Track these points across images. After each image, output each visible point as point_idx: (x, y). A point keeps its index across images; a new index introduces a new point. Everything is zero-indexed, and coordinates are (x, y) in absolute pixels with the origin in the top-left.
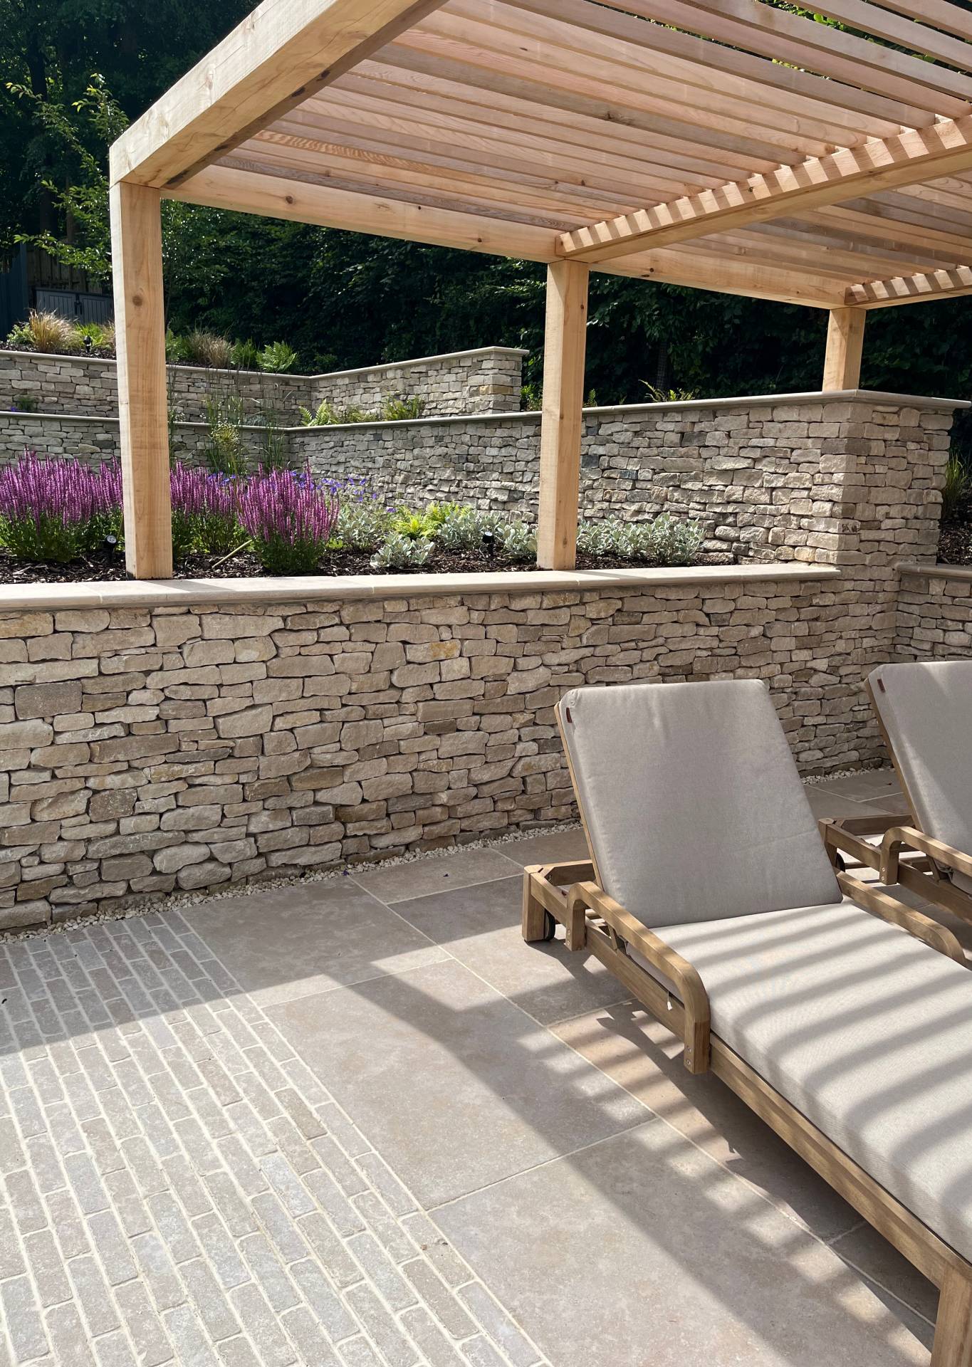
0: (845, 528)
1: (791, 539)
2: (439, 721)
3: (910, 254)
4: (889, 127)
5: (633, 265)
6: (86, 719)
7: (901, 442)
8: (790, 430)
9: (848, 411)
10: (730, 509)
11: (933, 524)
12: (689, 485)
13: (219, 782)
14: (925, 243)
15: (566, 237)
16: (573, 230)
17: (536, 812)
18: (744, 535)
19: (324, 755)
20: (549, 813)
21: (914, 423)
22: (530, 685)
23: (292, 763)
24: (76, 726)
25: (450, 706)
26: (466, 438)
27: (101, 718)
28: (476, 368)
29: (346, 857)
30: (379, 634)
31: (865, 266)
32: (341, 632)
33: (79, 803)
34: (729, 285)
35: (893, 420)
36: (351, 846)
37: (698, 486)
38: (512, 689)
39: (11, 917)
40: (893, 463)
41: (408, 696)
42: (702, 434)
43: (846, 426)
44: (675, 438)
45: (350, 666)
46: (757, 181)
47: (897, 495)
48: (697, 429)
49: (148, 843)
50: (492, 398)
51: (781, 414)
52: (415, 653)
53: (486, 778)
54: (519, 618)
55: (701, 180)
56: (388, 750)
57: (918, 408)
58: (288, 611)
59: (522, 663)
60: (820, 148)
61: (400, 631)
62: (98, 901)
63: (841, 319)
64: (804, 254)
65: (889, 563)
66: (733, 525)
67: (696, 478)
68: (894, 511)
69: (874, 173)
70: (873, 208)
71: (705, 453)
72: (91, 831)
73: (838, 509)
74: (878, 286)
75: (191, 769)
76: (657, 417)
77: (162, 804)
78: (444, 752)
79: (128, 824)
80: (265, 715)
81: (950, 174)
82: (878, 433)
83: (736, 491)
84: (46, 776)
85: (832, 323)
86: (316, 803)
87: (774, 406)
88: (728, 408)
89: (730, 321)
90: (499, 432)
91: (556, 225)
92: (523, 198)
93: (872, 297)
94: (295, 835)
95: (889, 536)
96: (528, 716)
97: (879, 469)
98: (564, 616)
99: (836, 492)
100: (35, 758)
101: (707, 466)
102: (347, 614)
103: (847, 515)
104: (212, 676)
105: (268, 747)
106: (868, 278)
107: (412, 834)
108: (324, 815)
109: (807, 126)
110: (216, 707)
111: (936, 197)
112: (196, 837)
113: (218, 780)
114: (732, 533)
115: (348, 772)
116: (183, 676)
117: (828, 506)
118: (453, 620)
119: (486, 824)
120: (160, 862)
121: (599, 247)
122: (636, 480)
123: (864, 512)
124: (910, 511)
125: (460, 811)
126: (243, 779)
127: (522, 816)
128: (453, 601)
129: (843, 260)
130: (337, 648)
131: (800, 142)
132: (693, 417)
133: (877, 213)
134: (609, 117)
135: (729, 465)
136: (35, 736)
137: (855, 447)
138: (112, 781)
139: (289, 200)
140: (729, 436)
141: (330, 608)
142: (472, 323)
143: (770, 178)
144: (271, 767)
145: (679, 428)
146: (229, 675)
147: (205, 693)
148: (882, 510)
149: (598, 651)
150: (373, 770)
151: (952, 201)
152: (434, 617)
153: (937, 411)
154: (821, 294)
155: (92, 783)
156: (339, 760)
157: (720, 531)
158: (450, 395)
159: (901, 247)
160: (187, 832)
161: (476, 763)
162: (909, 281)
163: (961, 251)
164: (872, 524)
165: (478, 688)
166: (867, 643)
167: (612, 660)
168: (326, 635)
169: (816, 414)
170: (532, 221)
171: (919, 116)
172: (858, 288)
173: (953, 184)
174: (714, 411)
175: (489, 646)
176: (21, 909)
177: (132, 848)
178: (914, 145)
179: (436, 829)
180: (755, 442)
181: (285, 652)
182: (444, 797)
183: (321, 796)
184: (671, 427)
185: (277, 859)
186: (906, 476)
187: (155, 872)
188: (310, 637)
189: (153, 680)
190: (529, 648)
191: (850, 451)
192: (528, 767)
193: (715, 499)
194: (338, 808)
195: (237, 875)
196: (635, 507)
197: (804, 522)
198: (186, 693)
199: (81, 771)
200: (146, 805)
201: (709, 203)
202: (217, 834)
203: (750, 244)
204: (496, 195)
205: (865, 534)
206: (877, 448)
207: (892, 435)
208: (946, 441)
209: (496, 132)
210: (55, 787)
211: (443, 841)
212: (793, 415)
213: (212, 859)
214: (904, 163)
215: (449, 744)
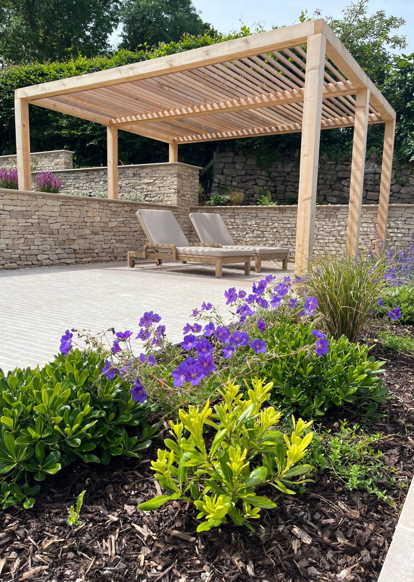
0: (178, 195)
1: (165, 199)
2: (95, 231)
3: (188, 131)
4: (186, 107)
5: (126, 128)
6: (24, 221)
7: (189, 176)
8: (163, 172)
9: (177, 167)
10: (149, 193)
11: (197, 197)
12: (137, 187)
13: (50, 240)
14: (191, 129)
15: (113, 120)
16: (115, 118)
17: (116, 257)
18: (153, 199)
19: (71, 236)
20: (119, 258)
21: (191, 172)
22: (113, 226)
23: (64, 237)
24: (22, 222)
25: (97, 228)
26: (60, 177)
27: (27, 221)
28: (57, 156)
29: (76, 262)
30: (81, 208)
31: (178, 133)
32: (73, 207)
33: (22, 240)
34: (148, 135)
35: (186, 170)
36: (77, 260)
37: (139, 187)
38: (110, 226)
39: (9, 266)
40: (187, 181)
41: (88, 224)
42: (139, 174)
43: (176, 171)
44: (132, 175)
45: (76, 215)
46: (160, 113)
47: (188, 189)
48: (138, 172)
49: (37, 252)
50: (64, 166)
51: (160, 168)
52: (90, 214)
53: (105, 247)
54: (110, 208)
55: (148, 111)
56: (84, 237)
57: (192, 168)
58: (63, 200)
59: (112, 220)
60: (173, 109)
61: (85, 208)
62: (26, 265)
63: (172, 146)
64: (165, 129)
65: (188, 206)
66: (150, 197)
67: (139, 185)
68: (188, 193)
69: (184, 115)
70: (181, 121)
71: (141, 179)
72: (25, 248)
73: (176, 191)
74: (180, 138)
75: (44, 236)
76: (126, 169)
77: (39, 243)
78: (96, 239)
79: (32, 247)
80: (59, 224)
81: (198, 116)
82: (183, 173)
83: (150, 188)
84: (16, 233)
85: (170, 147)
86: (70, 248)
87: (158, 166)
88: (146, 167)
89: (137, 147)
90: (73, 175)
91: (112, 117)
92: (109, 111)
93: (179, 141)
94: (66, 256)
95: (187, 199)
96: (113, 233)
97: (184, 182)
98: (120, 209)
99: (175, 187)
100: (14, 228)
101: (142, 182)
102: (75, 202)
103: (178, 192)
104: (48, 214)
105: (60, 232)
106: (178, 136)
107: (90, 259)
108: (71, 251)
109: (172, 105)
110: (49, 221)
111: (194, 120)
112: (46, 253)
113: (50, 239)
114: (150, 199)
115: (76, 241)
116: (43, 213)
117: (174, 190)
118: (97, 207)
119: (105, 259)
120: (39, 257)
121: (122, 123)
122: (121, 187)
123: (182, 192)
124: (192, 193)
125: (100, 255)
126: (55, 240)
127: (113, 258)
128: (97, 202)
129: (174, 131)
130: (73, 211)
131: (170, 107)
132: (137, 169)
133: (182, 122)
134: (137, 99)
135: (148, 181)
136: (15, 223)
137: (179, 176)
138: (29, 236)
139: (54, 105)
140: (147, 174)
141: (72, 201)
142: (41, 143)
143: (163, 113)
144: (61, 237)
145: (133, 172)
146: (52, 214)
147: (47, 217)
148: (186, 192)
149: (127, 219)
150: (81, 241)
151: (197, 121)
152: (93, 206)
153: (196, 169)
154: (168, 139)
155: (25, 236)
156: (74, 238)
157: (147, 199)
158: (47, 165)
159: (186, 130)
160: (44, 251)
161: (103, 243)
162: (187, 138)
163: (198, 131)
164: (184, 195)
165: (103, 225)
166: (185, 225)
167: (131, 222)
168: (71, 207)
169: (169, 168)
170: (107, 115)
171: (191, 106)
172: (176, 138)
173: (197, 118)
174: (142, 168)
175: (104, 215)
176: (11, 264)
177: (33, 253)
178: (191, 111)
179: (95, 259)
180: (154, 175)
181: (63, 210)
182: (96, 251)
183: (71, 246)
184: (130, 172)
185: (62, 261)
186: (190, 185)
187: (38, 260)
188: (68, 207)
189: (37, 213)
190: (113, 216)
191: (178, 177)
192: (114, 246)
193: (144, 190)
194: (75, 250)
195: (54, 263)
196: (121, 194)
197: (168, 195)
198: (43, 217)
199: (23, 233)
200: (36, 243)
201: (150, 116)
202: (50, 253)
203: (154, 125)
204: (102, 110)
205: (183, 198)
206: (184, 177)
207: (187, 174)
208: (198, 177)
209: (113, 99)
210: (17, 236)
211: (96, 261)
212: (163, 168)
213: (49, 259)
214: (189, 114)
215: (97, 238)
